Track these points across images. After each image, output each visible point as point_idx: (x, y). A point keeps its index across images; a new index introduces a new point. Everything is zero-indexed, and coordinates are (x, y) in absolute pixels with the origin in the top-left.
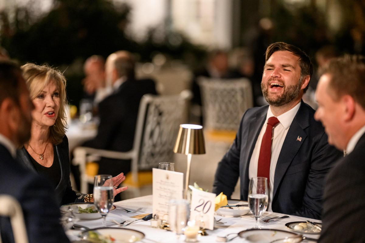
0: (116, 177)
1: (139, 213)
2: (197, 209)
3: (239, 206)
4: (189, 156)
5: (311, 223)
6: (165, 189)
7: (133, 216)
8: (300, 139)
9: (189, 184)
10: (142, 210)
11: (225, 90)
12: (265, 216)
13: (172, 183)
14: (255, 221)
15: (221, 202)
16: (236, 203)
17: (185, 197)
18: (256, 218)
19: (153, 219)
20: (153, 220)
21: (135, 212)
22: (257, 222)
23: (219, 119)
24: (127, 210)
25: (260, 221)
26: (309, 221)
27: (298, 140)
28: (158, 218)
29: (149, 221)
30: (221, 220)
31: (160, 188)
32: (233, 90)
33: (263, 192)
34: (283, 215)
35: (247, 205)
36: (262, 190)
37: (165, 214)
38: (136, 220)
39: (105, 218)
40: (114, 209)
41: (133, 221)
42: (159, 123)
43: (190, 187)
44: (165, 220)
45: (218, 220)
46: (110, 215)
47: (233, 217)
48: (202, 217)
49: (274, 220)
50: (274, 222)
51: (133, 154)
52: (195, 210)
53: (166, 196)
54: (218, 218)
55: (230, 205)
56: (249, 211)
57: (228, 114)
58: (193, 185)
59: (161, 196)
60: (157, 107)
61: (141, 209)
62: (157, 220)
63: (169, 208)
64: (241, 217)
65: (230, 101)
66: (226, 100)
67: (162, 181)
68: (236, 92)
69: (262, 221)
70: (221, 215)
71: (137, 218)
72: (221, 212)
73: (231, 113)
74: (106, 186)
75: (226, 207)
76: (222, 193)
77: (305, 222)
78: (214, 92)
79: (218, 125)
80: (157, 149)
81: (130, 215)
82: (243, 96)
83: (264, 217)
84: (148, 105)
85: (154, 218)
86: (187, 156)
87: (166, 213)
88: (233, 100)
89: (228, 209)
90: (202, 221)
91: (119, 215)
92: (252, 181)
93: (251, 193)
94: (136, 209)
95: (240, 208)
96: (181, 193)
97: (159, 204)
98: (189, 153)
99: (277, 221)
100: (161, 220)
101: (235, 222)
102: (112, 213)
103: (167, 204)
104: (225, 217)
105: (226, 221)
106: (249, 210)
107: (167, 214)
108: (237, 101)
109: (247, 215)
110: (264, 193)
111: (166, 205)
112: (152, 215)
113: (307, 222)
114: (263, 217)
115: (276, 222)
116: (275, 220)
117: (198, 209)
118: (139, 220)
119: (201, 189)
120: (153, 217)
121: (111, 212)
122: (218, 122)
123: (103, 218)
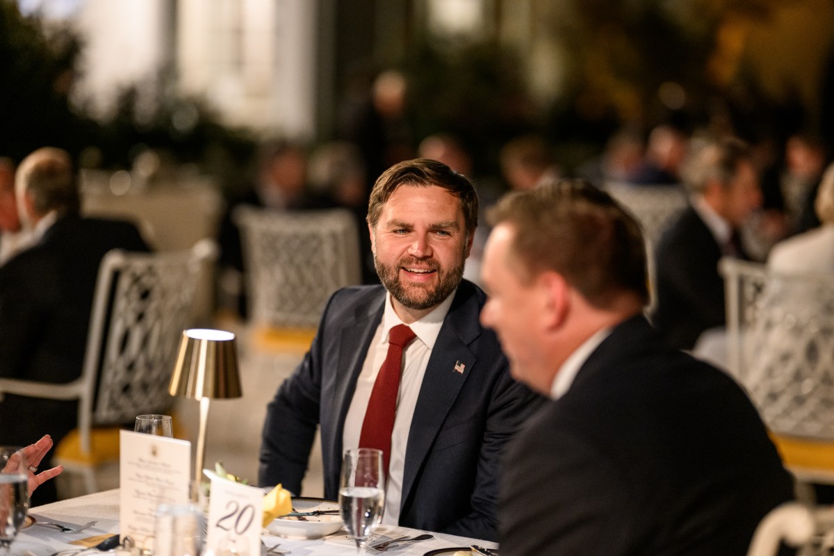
0: (35, 447)
1: (88, 533)
2: (222, 524)
3: (318, 513)
4: (205, 404)
5: (482, 550)
6: (148, 478)
7: (74, 540)
8: (460, 369)
9: (203, 467)
10: (96, 526)
11: (296, 236)
12: (378, 537)
13: (164, 464)
14: (355, 547)
15: (278, 507)
16: (313, 506)
17: (193, 497)
18: (358, 542)
19: (120, 548)
20: (120, 551)
21: (80, 530)
22: (358, 551)
23: (282, 302)
24: (61, 527)
25: (368, 549)
26: (476, 547)
27: (456, 370)
28: (132, 545)
29: (111, 551)
30: (279, 548)
31: (138, 475)
32: (314, 236)
33: (373, 483)
34: (420, 533)
35: (337, 511)
36: (371, 478)
37: (148, 537)
38: (83, 550)
39: (8, 548)
40: (32, 524)
41: (75, 551)
42: (140, 317)
43: (207, 472)
44: (148, 550)
45: (272, 546)
46: (22, 537)
47: (305, 538)
48: (234, 541)
49: (398, 546)
50: (398, 549)
51: (83, 389)
52: (218, 525)
53: (150, 495)
54: (271, 542)
55: (300, 511)
56: (342, 527)
57: (302, 292)
58: (213, 469)
59: (139, 494)
60: (136, 280)
61: (93, 523)
62: (129, 551)
63: (157, 520)
64: (324, 540)
65: (308, 263)
66: (299, 259)
67: (141, 460)
68: (321, 242)
69: (370, 547)
70: (278, 535)
71: (85, 545)
72: (279, 529)
73: (310, 289)
74: (10, 473)
75: (291, 517)
76: (279, 486)
77: (468, 549)
78: (272, 242)
79: (281, 316)
80: (138, 376)
81: (67, 538)
82: (335, 250)
83: (378, 539)
84: (116, 275)
85: (124, 546)
86: (198, 403)
87: (151, 534)
88: (315, 260)
89: (295, 520)
90: (233, 551)
91: (42, 538)
92: (348, 457)
93: (347, 485)
94: (82, 523)
95: (322, 517)
96: (186, 490)
97: (136, 512)
98: (204, 395)
99: (406, 546)
100: (139, 548)
101: (311, 551)
102: (27, 533)
103: (154, 513)
104: (288, 540)
105: (289, 550)
106: (340, 523)
107: (153, 537)
108: (323, 262)
109: (339, 533)
110: (375, 486)
111: (150, 515)
112: (118, 537)
113: (473, 548)
114: (374, 539)
115: (403, 550)
116: (400, 544)
117: (224, 523)
118: (89, 548)
119: (231, 477)
120: (121, 542)
121: (23, 532)
122: (279, 309)
123: (4, 546)
